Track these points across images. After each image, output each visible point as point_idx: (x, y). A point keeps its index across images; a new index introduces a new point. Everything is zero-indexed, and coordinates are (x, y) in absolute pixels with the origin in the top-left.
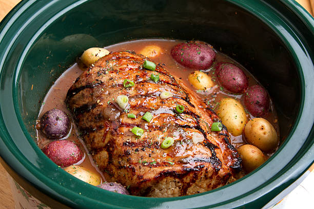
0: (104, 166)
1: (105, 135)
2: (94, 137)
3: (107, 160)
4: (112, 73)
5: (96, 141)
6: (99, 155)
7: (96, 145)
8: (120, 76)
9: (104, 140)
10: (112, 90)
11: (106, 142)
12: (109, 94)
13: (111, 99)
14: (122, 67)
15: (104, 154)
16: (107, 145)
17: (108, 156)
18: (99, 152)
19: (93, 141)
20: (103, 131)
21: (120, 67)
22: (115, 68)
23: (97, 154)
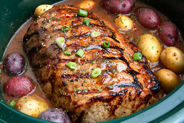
0: (49, 95)
1: (48, 70)
2: (41, 72)
3: (51, 90)
4: (54, 21)
5: (43, 75)
6: (45, 86)
7: (43, 78)
8: (60, 22)
9: (48, 74)
10: (53, 35)
11: (49, 75)
12: (51, 37)
13: (52, 41)
14: (61, 16)
15: (49, 85)
16: (50, 78)
17: (51, 87)
18: (45, 83)
19: (41, 75)
20: (46, 67)
21: (60, 16)
22: (56, 17)
23: (44, 85)
